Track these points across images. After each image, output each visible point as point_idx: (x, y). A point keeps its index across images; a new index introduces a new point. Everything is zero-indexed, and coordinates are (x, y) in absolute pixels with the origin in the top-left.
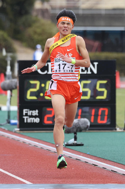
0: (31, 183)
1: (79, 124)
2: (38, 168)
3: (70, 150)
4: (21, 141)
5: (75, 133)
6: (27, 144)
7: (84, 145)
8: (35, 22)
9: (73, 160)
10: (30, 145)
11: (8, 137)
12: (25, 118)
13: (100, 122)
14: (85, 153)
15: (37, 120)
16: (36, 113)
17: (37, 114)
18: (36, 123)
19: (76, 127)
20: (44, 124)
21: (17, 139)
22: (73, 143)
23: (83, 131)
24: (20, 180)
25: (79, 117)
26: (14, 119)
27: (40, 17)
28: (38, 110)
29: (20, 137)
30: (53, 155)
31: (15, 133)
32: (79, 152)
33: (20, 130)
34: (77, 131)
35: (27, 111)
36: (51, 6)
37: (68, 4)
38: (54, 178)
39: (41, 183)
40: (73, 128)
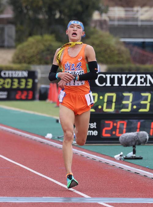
0: (89, 197)
1: (138, 138)
3: (129, 164)
4: (79, 154)
5: (134, 146)
6: (85, 157)
7: (143, 159)
8: (93, 33)
9: (132, 173)
10: (88, 158)
14: (144, 166)
15: (95, 133)
16: (94, 125)
17: (95, 127)
18: (94, 135)
19: (134, 140)
20: (102, 137)
21: (74, 152)
22: (132, 157)
23: (142, 144)
24: (78, 194)
25: (138, 130)
27: (98, 29)
28: (96, 123)
29: (78, 149)
30: (111, 169)
32: (138, 165)
34: (135, 144)
36: (109, 17)
37: (126, 15)
38: (113, 192)
39: (100, 197)
40: (132, 141)
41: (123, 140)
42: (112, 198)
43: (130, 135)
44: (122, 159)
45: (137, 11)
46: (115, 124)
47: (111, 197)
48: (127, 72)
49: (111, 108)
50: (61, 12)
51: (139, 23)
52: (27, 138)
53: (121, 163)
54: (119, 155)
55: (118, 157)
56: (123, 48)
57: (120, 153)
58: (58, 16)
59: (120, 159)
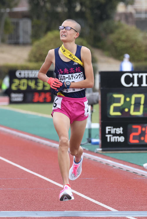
0: (116, 210)
2: (123, 193)
4: (104, 163)
6: (111, 166)
8: (117, 27)
10: (114, 168)
11: (89, 158)
12: (108, 136)
15: (122, 139)
16: (120, 130)
17: (122, 133)
18: (120, 142)
20: (129, 144)
21: (99, 161)
24: (104, 207)
26: (95, 138)
27: (123, 22)
28: (122, 127)
29: (103, 158)
30: (140, 179)
31: (97, 154)
33: (103, 151)
35: (111, 129)
36: (136, 10)
38: (142, 205)
39: (128, 210)
42: (142, 211)
46: (144, 129)
47: (140, 211)
49: (139, 111)
50: (82, 4)
52: (46, 145)
58: (78, 8)
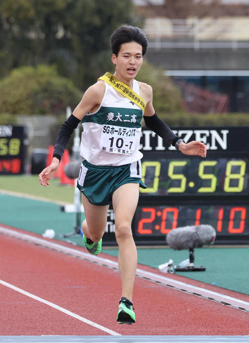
0: (118, 334)
1: (198, 235)
3: (183, 279)
4: (100, 264)
5: (191, 250)
6: (109, 268)
7: (207, 270)
9: (188, 295)
10: (115, 271)
11: (78, 257)
13: (232, 230)
14: (208, 282)
19: (192, 239)
20: (138, 235)
21: (92, 261)
22: (188, 267)
23: (204, 246)
24: (100, 330)
25: (197, 222)
30: (154, 288)
32: (199, 281)
34: (194, 246)
35: (110, 213)
37: (174, 31)
38: (158, 327)
39: (136, 334)
40: (188, 241)
41: (173, 239)
42: (157, 336)
43: (184, 231)
44: (172, 271)
45: (193, 26)
46: (159, 214)
47: (154, 335)
48: (177, 126)
49: (152, 186)
50: (66, 28)
51: (197, 46)
52: (14, 237)
53: (170, 277)
54: (166, 265)
55: (165, 268)
56: (170, 87)
57: (168, 261)
58: (60, 34)
59: (168, 271)
